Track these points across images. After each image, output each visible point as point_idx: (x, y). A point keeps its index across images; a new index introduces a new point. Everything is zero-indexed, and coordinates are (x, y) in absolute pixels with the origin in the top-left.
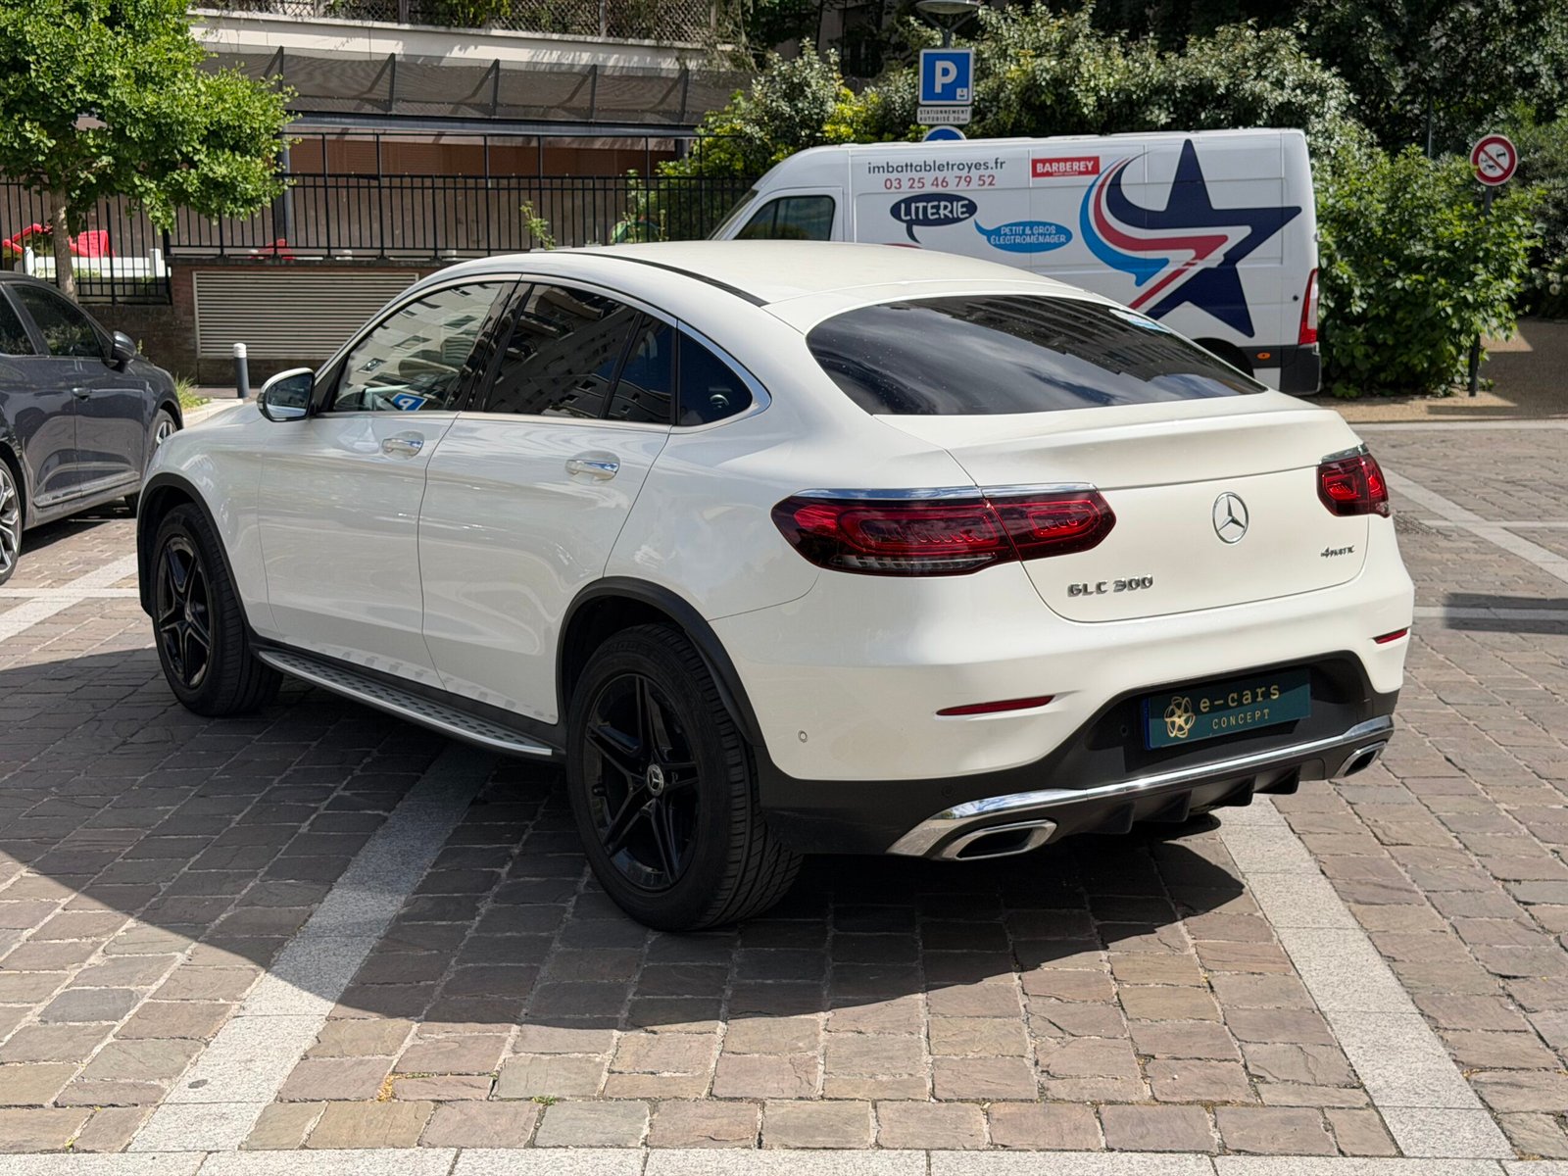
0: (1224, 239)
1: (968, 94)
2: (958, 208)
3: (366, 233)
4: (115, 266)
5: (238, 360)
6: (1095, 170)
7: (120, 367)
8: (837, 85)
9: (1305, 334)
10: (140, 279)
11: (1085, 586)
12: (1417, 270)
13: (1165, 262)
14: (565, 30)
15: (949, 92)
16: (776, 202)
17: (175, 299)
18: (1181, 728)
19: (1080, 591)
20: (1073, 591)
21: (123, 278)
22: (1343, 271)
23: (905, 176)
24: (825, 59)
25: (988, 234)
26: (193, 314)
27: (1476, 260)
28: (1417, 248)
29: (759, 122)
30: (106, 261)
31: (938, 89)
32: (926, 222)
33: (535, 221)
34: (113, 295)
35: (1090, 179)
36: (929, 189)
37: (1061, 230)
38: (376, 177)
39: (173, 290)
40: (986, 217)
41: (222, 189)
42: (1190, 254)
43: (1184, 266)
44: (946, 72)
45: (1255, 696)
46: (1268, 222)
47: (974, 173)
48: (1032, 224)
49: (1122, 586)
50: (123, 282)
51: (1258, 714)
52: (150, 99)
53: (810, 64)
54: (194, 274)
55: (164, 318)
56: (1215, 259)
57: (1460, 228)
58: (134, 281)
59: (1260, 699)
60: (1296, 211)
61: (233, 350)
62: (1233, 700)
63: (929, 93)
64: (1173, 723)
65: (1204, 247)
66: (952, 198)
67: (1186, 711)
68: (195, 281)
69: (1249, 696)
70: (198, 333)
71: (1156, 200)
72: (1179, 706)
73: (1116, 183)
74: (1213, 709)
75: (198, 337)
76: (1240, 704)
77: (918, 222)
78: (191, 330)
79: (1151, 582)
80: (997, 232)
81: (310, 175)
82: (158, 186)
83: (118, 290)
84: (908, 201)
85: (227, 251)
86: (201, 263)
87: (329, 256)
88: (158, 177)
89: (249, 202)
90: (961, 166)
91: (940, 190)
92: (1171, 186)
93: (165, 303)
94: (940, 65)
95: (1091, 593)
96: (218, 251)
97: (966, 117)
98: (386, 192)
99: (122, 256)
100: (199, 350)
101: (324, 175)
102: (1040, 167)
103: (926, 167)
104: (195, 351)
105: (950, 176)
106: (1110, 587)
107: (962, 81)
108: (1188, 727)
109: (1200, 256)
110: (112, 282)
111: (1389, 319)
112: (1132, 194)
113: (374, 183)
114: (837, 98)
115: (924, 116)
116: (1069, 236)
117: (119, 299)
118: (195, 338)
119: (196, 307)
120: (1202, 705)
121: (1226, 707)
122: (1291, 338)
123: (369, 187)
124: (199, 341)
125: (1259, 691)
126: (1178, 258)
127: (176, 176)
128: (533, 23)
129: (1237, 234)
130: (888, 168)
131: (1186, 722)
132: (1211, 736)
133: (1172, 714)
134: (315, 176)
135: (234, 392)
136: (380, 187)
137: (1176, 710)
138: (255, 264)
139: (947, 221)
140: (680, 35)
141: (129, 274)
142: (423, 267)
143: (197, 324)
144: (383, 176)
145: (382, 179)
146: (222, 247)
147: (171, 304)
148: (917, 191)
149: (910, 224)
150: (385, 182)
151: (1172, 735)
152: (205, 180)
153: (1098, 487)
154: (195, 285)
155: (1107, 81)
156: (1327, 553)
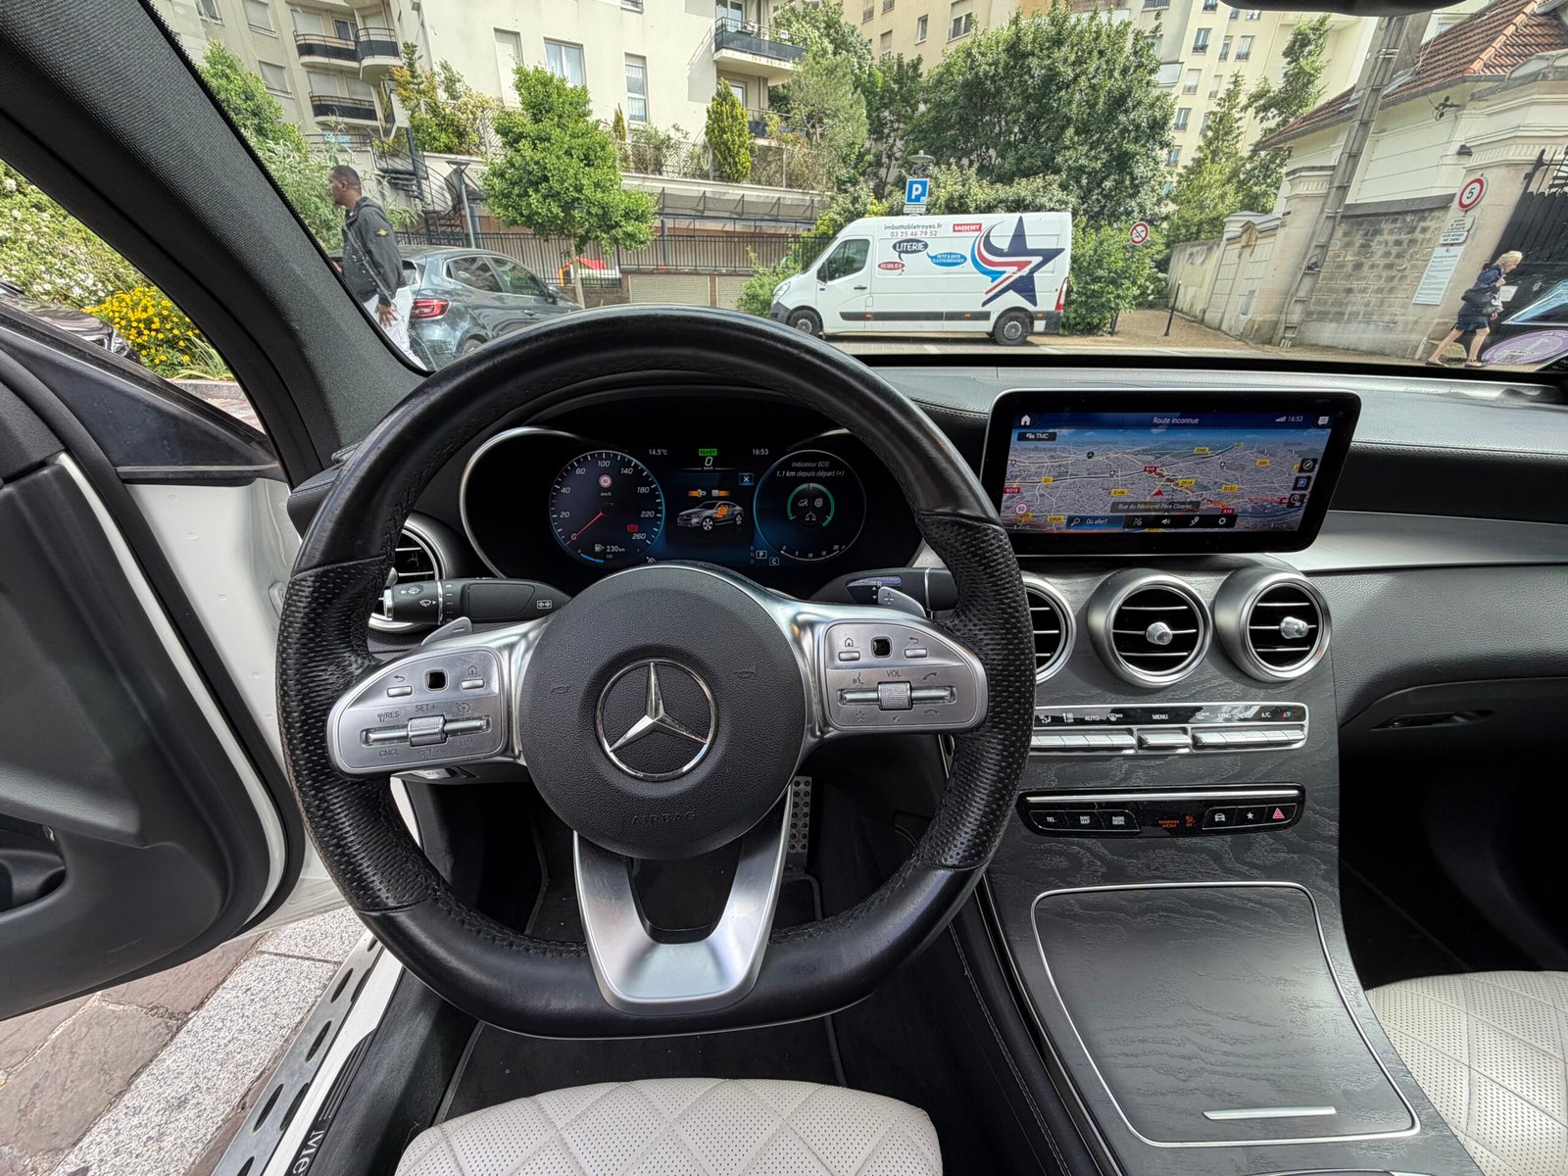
0: (1030, 262)
1: (925, 200)
2: (920, 245)
3: (691, 260)
4: (602, 273)
6: (980, 230)
7: (554, 302)
8: (872, 199)
9: (1058, 306)
10: (611, 278)
12: (1100, 282)
13: (1004, 272)
14: (770, 185)
15: (918, 199)
16: (846, 242)
17: (622, 286)
22: (1072, 279)
23: (899, 231)
24: (868, 187)
25: (932, 258)
26: (629, 292)
27: (1126, 278)
28: (1100, 273)
29: (840, 214)
31: (913, 197)
32: (907, 252)
33: (752, 254)
34: (601, 285)
35: (977, 233)
36: (909, 237)
37: (963, 257)
39: (622, 282)
40: (933, 250)
41: (630, 236)
42: (1016, 268)
43: (1012, 273)
44: (917, 189)
46: (1049, 255)
47: (929, 230)
48: (951, 254)
50: (604, 279)
52: (599, 195)
53: (862, 189)
54: (629, 276)
55: (619, 294)
56: (1025, 271)
57: (1121, 264)
60: (1062, 250)
63: (910, 200)
65: (1021, 266)
66: (918, 241)
68: (629, 279)
70: (631, 299)
71: (1003, 244)
73: (988, 237)
77: (903, 252)
78: (629, 298)
80: (935, 257)
82: (607, 236)
83: (604, 283)
84: (900, 243)
85: (638, 267)
86: (632, 272)
87: (677, 269)
88: (607, 232)
89: (642, 243)
90: (923, 227)
91: (913, 237)
92: (1010, 239)
93: (619, 288)
94: (915, 186)
97: (924, 210)
98: (697, 243)
102: (956, 228)
103: (909, 227)
105: (918, 231)
107: (923, 194)
109: (1019, 270)
110: (601, 279)
111: (1085, 303)
112: (994, 241)
113: (693, 239)
114: (872, 204)
115: (906, 209)
116: (965, 259)
117: (604, 286)
119: (630, 289)
122: (1052, 308)
126: (1010, 270)
127: (614, 232)
128: (759, 182)
129: (1036, 260)
130: (893, 227)
136: (695, 241)
138: (651, 273)
139: (915, 251)
140: (813, 188)
143: (631, 296)
145: (696, 238)
146: (636, 264)
148: (904, 238)
149: (900, 252)
152: (625, 233)
154: (629, 281)
155: (981, 197)
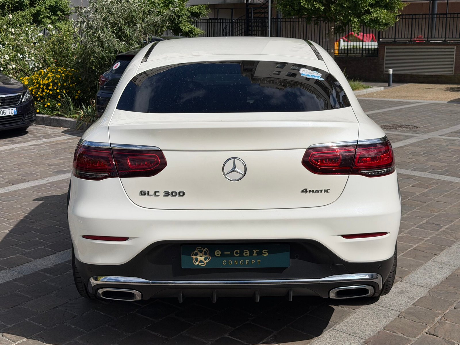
3: (440, 33)
4: (364, 45)
5: (389, 74)
10: (370, 49)
11: (148, 192)
17: (379, 55)
18: (201, 262)
19: (145, 194)
20: (142, 193)
21: (366, 48)
26: (384, 59)
30: (346, 43)
34: (362, 54)
38: (446, 14)
39: (379, 52)
45: (251, 253)
49: (167, 194)
50: (366, 49)
51: (253, 262)
54: (386, 47)
55: (375, 61)
58: (369, 50)
59: (255, 255)
61: (388, 71)
62: (237, 253)
64: (197, 259)
67: (205, 254)
68: (386, 49)
69: (248, 253)
70: (385, 66)
72: (201, 252)
74: (222, 255)
75: (385, 67)
76: (242, 255)
78: (383, 64)
79: (184, 194)
81: (424, 14)
82: (358, 21)
83: (364, 52)
85: (396, 40)
86: (388, 44)
87: (428, 41)
93: (376, 56)
95: (151, 195)
96: (393, 40)
98: (448, 19)
99: (351, 42)
100: (384, 71)
101: (429, 14)
104: (383, 71)
106: (162, 194)
108: (206, 261)
110: (362, 49)
113: (445, 16)
117: (364, 55)
118: (384, 67)
119: (385, 57)
120: (216, 253)
121: (232, 255)
123: (443, 18)
124: (385, 68)
125: (255, 251)
127: (364, 17)
131: (205, 259)
132: (221, 267)
133: (196, 254)
134: (426, 14)
135: (387, 84)
136: (447, 18)
137: (199, 253)
138: (404, 44)
141: (367, 47)
142: (457, 44)
143: (385, 63)
144: (448, 14)
145: (448, 15)
146: (395, 38)
147: (378, 56)
150: (449, 16)
151: (196, 264)
153: (161, 149)
154: (385, 50)
156: (305, 191)
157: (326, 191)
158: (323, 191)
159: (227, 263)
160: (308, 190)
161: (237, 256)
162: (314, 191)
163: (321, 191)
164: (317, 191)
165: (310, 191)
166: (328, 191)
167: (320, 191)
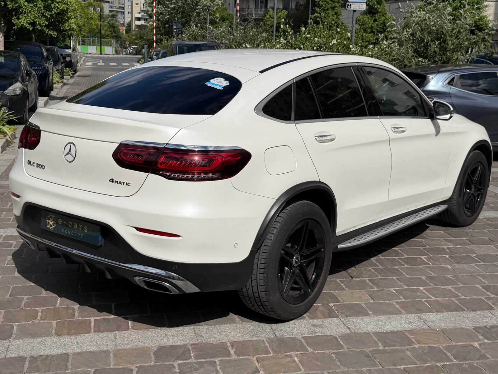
18: (51, 226)
19: (29, 163)
45: (78, 227)
51: (78, 234)
59: (80, 229)
62: (70, 224)
64: (49, 223)
67: (54, 221)
69: (76, 226)
72: (51, 217)
74: (63, 224)
76: (73, 227)
108: (54, 226)
120: (59, 221)
121: (68, 226)
125: (80, 226)
131: (53, 224)
132: (61, 234)
133: (49, 219)
151: (48, 227)
153: (41, 129)
156: (112, 180)
157: (128, 184)
158: (125, 184)
159: (64, 231)
160: (114, 181)
161: (70, 227)
162: (118, 182)
163: (124, 183)
164: (120, 183)
165: (115, 182)
166: (129, 184)
167: (122, 183)
